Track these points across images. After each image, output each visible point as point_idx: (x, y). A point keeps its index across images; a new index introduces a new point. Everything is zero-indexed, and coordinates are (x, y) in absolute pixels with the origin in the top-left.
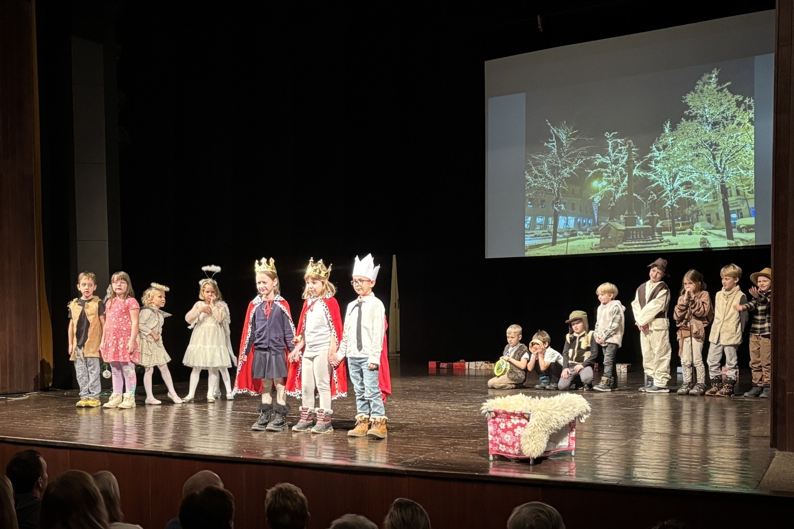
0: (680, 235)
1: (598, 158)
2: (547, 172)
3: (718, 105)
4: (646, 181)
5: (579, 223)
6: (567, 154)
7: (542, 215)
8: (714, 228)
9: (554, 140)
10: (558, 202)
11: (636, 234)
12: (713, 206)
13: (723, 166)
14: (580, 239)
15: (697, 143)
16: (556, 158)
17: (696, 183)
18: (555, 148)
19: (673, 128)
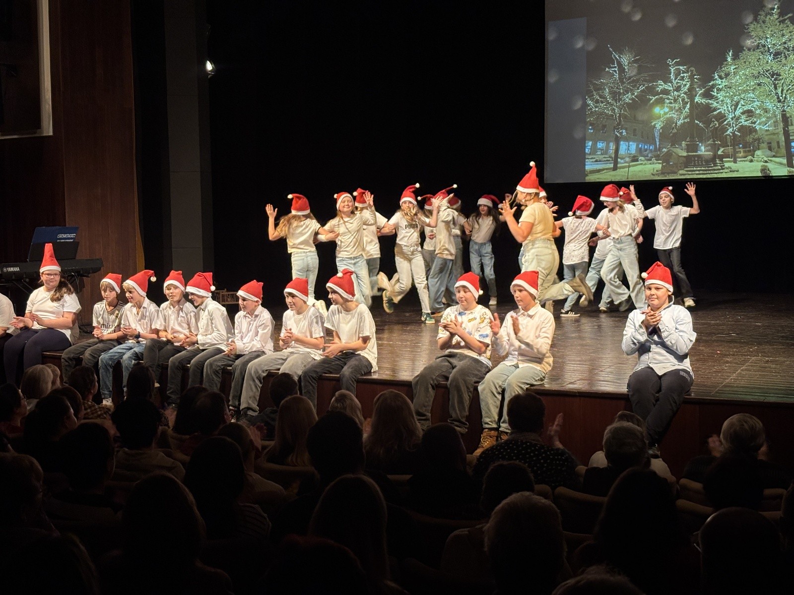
0: (741, 162)
1: (660, 85)
2: (608, 97)
3: (780, 36)
4: (708, 109)
5: (641, 149)
6: (629, 80)
8: (774, 156)
9: (616, 65)
10: (619, 128)
11: (698, 161)
12: (774, 134)
13: (784, 95)
14: (641, 164)
15: (759, 73)
16: (618, 83)
17: (758, 111)
18: (616, 73)
19: (736, 57)
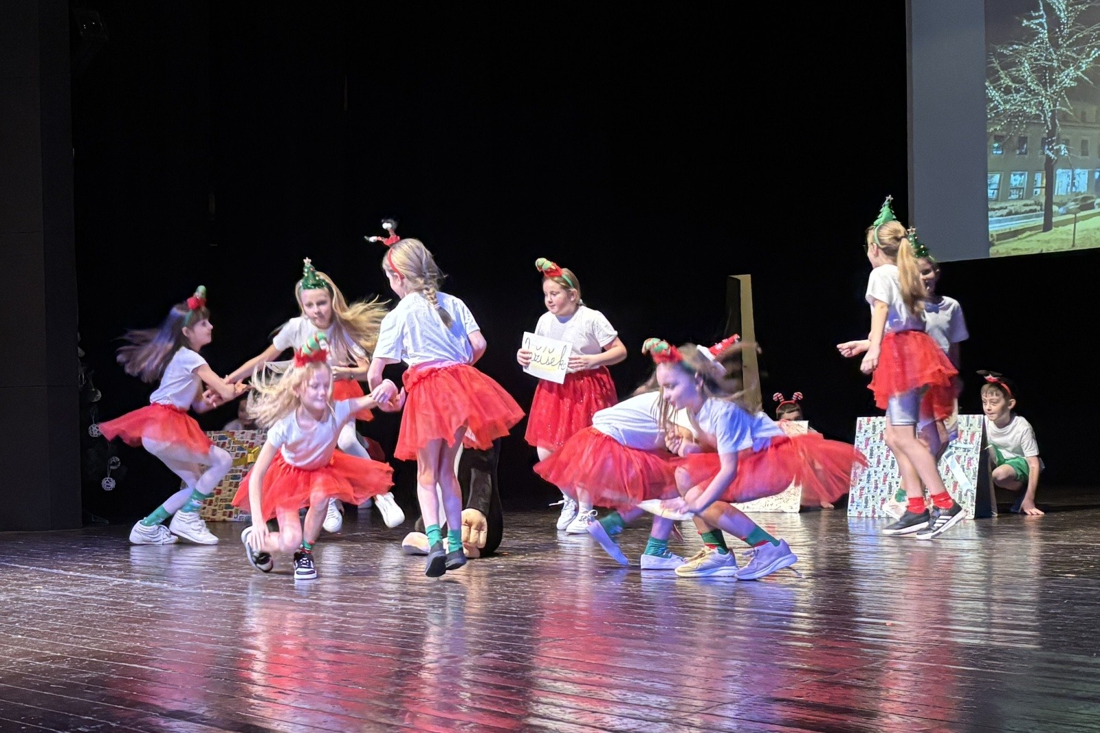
2: (1028, 79)
6: (1067, 41)
7: (1020, 169)
10: (1053, 141)
16: (1047, 49)
18: (1044, 28)
